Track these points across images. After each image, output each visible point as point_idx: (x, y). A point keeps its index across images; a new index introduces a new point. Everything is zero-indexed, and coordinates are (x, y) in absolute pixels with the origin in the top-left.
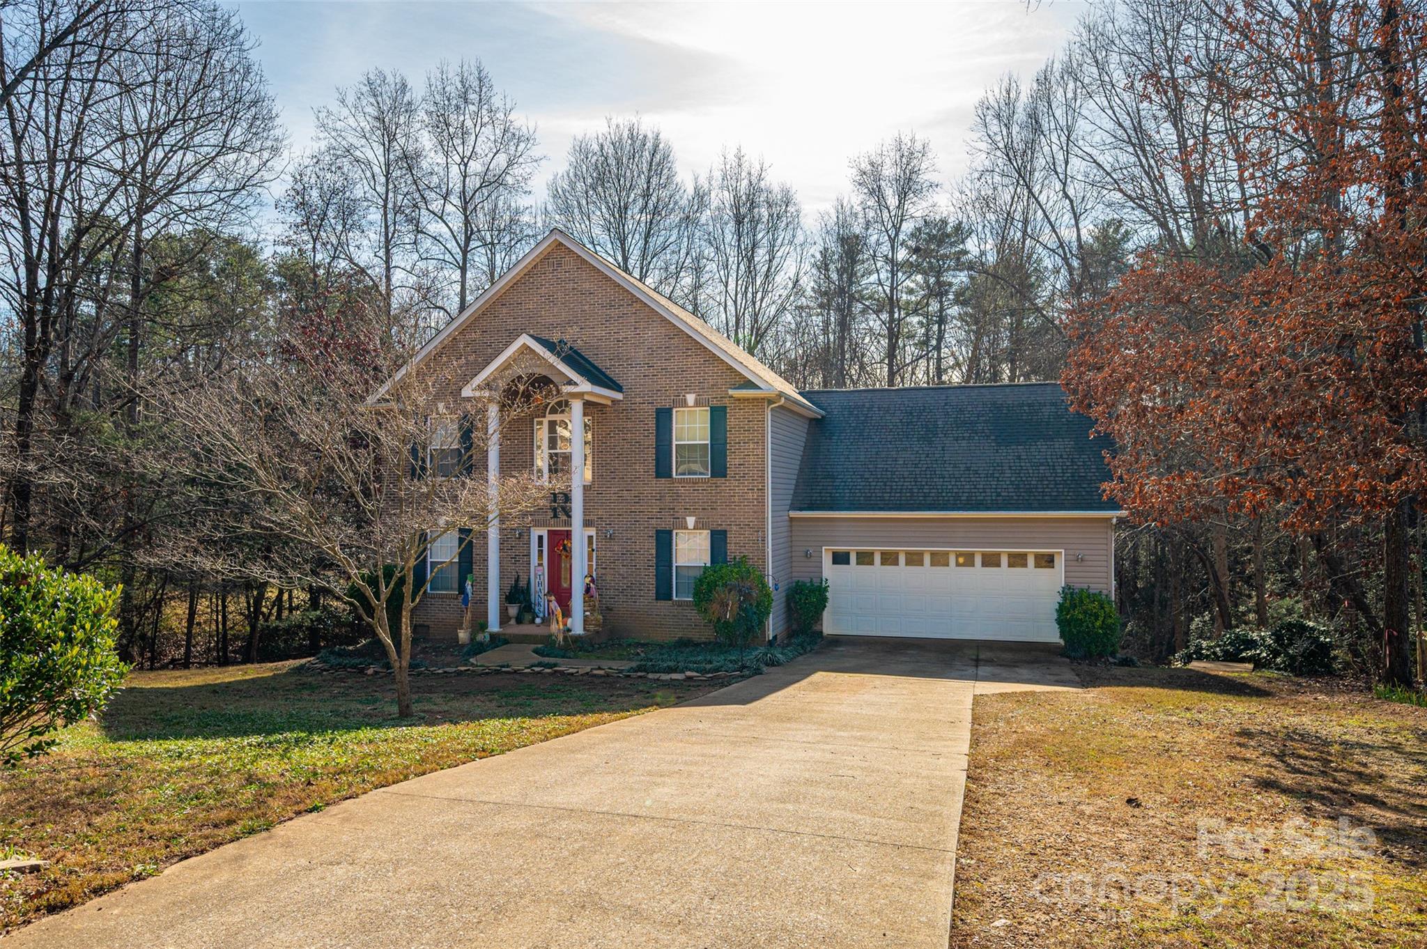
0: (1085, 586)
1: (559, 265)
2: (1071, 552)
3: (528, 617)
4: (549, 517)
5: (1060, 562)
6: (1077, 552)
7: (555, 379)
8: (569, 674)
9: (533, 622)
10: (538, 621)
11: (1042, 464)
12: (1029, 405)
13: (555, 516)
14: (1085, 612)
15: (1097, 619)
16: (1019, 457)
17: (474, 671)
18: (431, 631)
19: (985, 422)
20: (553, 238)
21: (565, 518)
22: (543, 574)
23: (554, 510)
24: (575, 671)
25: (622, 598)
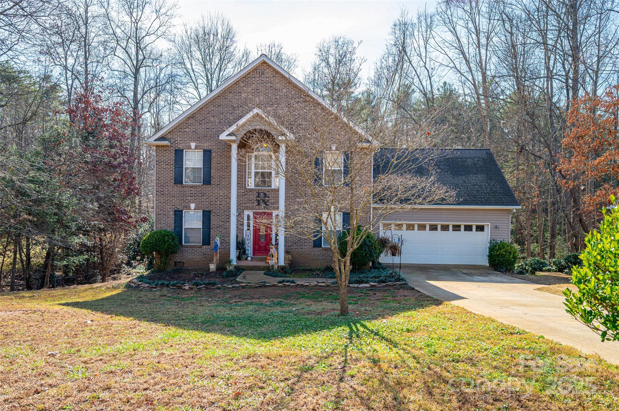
0: (502, 240)
1: (263, 73)
2: (493, 224)
3: (244, 257)
4: (255, 205)
5: (487, 230)
6: (496, 224)
7: (273, 133)
8: (306, 286)
9: (246, 259)
10: (249, 258)
11: (475, 185)
12: (461, 158)
13: (259, 204)
14: (506, 251)
15: (510, 254)
16: (464, 181)
17: (250, 286)
18: (185, 265)
19: (444, 165)
20: (262, 59)
21: (264, 205)
22: (250, 234)
23: (258, 201)
24: (308, 284)
25: (295, 246)
